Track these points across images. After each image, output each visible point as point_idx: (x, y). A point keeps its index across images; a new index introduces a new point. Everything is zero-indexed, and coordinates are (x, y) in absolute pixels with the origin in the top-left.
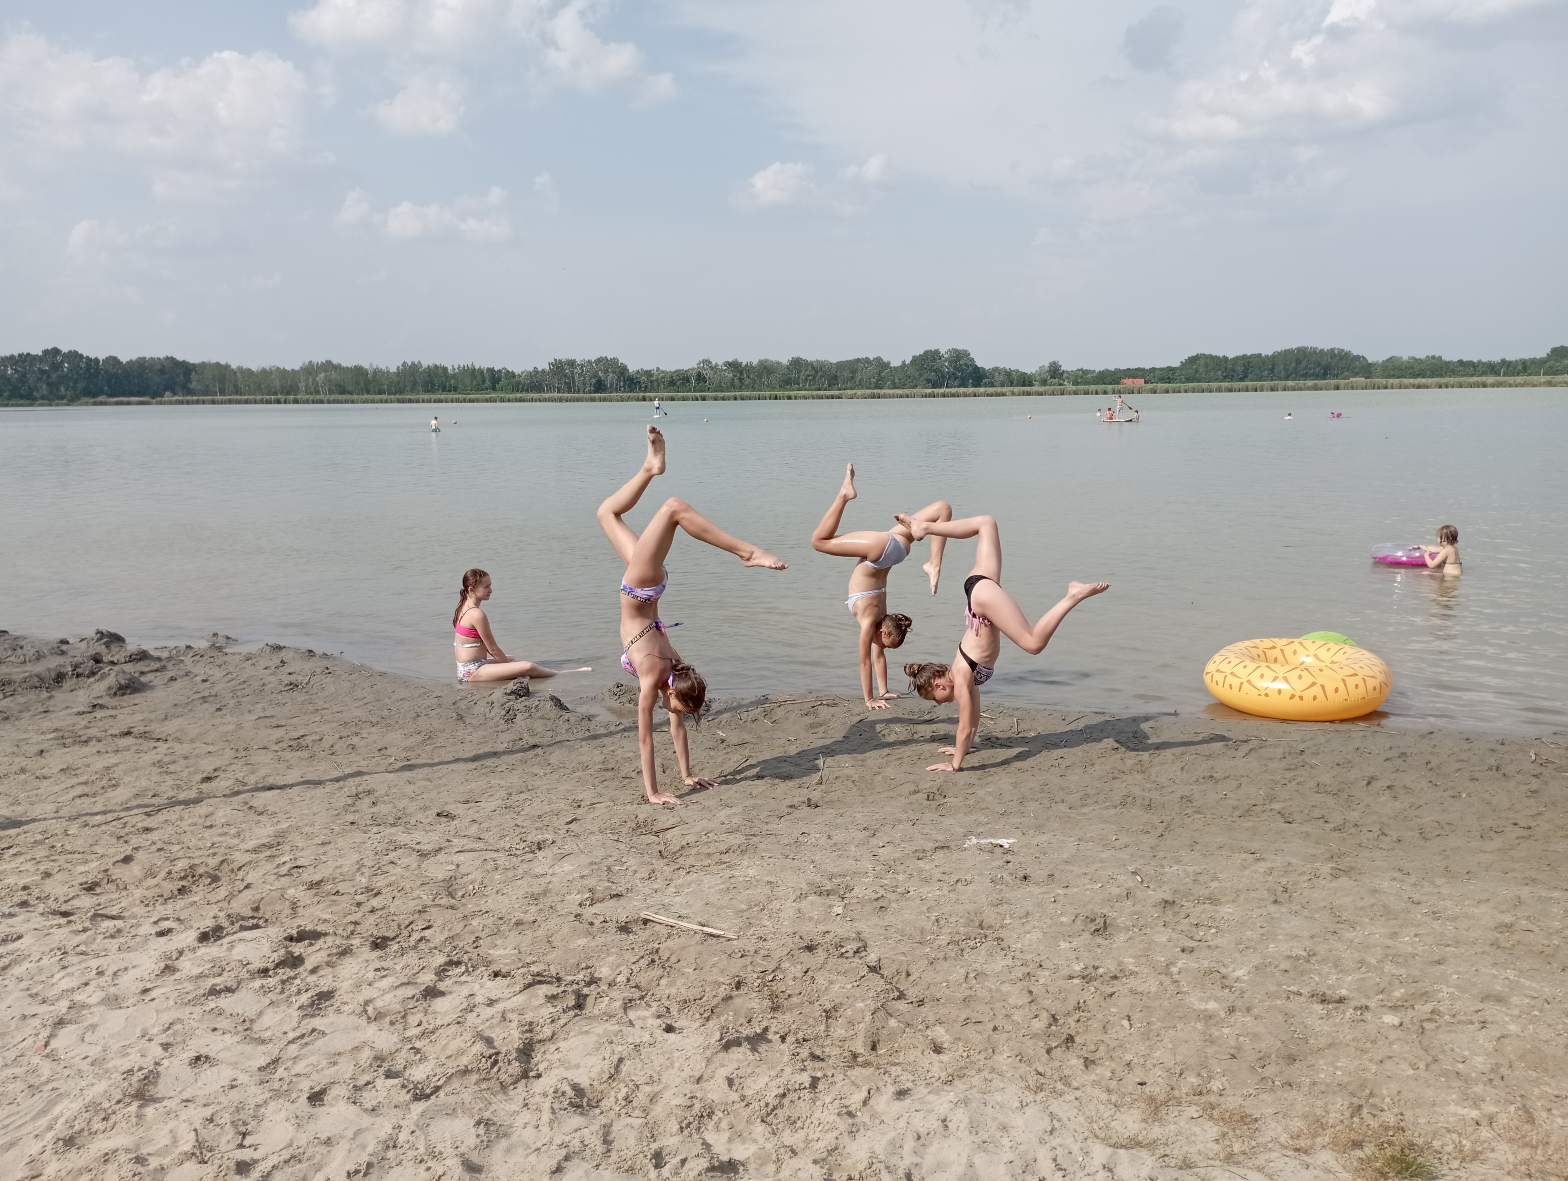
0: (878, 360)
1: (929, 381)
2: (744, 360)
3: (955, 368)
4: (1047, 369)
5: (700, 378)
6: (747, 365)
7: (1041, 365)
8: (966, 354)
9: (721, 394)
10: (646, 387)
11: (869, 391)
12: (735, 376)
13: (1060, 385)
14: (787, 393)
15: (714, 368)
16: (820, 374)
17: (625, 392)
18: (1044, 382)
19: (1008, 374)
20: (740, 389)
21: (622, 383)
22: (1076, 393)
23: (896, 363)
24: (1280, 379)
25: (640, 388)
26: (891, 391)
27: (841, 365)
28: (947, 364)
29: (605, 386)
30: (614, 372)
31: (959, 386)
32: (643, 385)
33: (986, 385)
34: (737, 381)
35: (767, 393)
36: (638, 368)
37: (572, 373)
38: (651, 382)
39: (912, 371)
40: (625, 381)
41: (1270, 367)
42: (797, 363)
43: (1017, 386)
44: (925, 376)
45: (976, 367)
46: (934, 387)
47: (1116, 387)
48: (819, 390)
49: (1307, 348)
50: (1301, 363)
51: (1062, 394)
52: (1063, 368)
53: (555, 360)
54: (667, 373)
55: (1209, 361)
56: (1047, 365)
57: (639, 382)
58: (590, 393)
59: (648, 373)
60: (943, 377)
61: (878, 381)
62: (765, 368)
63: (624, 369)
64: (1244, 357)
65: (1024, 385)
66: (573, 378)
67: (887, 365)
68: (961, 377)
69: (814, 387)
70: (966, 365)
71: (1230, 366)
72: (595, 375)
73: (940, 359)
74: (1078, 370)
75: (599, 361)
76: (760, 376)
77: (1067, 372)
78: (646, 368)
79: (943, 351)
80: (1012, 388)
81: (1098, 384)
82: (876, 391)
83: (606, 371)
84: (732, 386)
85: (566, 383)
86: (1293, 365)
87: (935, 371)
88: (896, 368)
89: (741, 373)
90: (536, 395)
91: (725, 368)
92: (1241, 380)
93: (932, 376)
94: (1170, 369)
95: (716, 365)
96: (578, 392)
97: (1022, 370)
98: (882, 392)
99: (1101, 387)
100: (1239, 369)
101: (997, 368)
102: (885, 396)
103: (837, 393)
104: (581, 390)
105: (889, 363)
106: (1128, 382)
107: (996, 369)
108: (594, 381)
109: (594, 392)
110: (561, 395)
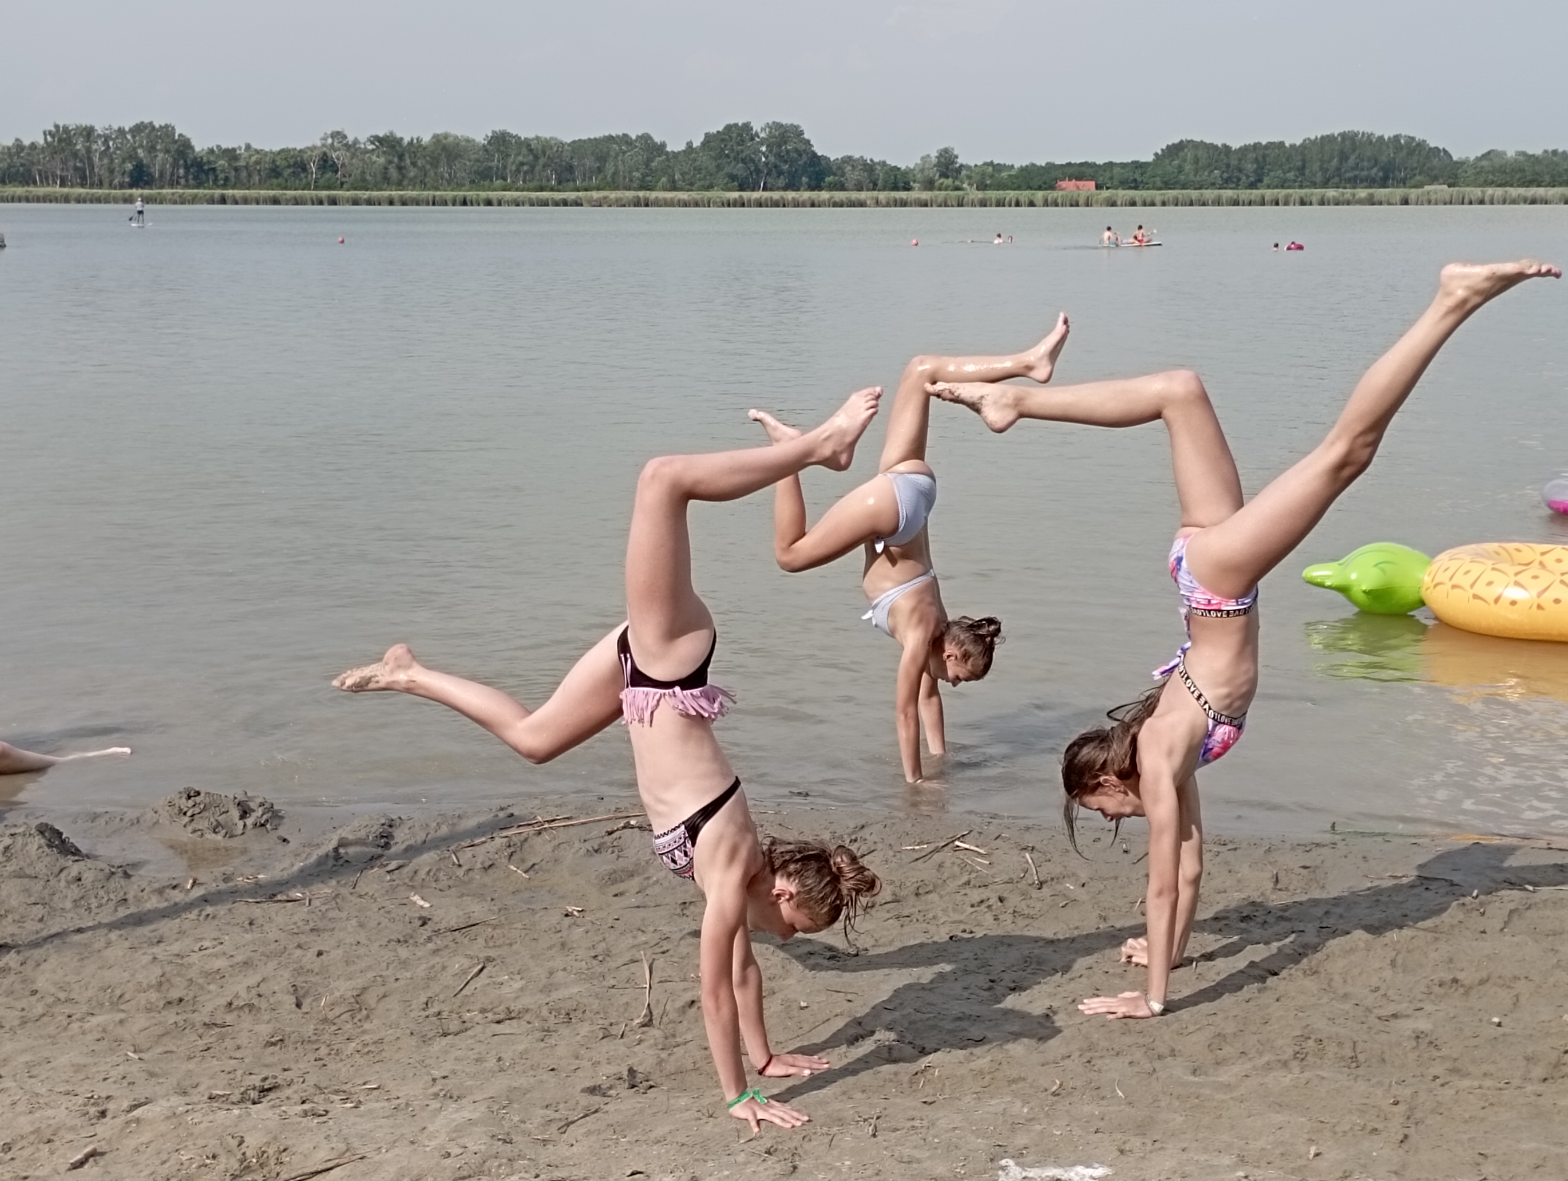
0: (646, 138)
1: (733, 177)
2: (406, 135)
3: (778, 156)
4: (934, 160)
5: (326, 163)
6: (411, 143)
7: (924, 154)
8: (797, 132)
9: (365, 194)
10: (226, 179)
11: (630, 194)
12: (390, 162)
13: (957, 189)
14: (483, 194)
15: (352, 148)
16: (542, 161)
17: (187, 186)
18: (929, 185)
19: (869, 168)
20: (400, 185)
21: (182, 172)
22: (983, 204)
23: (676, 146)
24: (1314, 185)
25: (216, 180)
26: (669, 195)
27: (578, 146)
28: (764, 149)
29: (151, 175)
30: (167, 151)
31: (785, 188)
32: (222, 176)
33: (833, 187)
34: (393, 173)
35: (449, 194)
36: (212, 144)
37: (89, 150)
38: (236, 169)
39: (705, 160)
40: (187, 168)
41: (1299, 164)
42: (501, 140)
43: (884, 189)
44: (728, 169)
45: (814, 154)
46: (741, 188)
47: (1052, 195)
48: (541, 189)
49: (1356, 134)
50: (1347, 158)
51: (960, 204)
52: (960, 161)
53: (57, 127)
54: (266, 154)
55: (1200, 153)
56: (934, 154)
57: (214, 170)
58: (122, 186)
59: (231, 154)
60: (758, 171)
61: (644, 176)
62: (444, 148)
63: (185, 145)
64: (1256, 146)
65: (895, 188)
66: (90, 159)
67: (661, 148)
68: (789, 172)
69: (531, 185)
70: (796, 150)
71: (1234, 162)
72: (132, 156)
73: (752, 139)
74: (986, 164)
75: (138, 129)
76: (435, 162)
77: (968, 168)
78: (227, 144)
79: (756, 127)
80: (875, 193)
81: (1018, 188)
82: (641, 194)
83: (152, 149)
84: (385, 181)
85: (76, 169)
86: (1335, 162)
87: (743, 161)
88: (676, 155)
89: (401, 157)
90: (20, 191)
91: (371, 147)
92: (1252, 186)
93: (739, 169)
94: (1137, 165)
95: (356, 141)
96: (100, 185)
97: (892, 162)
98: (653, 195)
99: (1024, 195)
100: (1250, 167)
101: (850, 158)
102: (657, 203)
103: (572, 195)
104: (106, 182)
105: (663, 145)
106: (1069, 187)
107: (848, 160)
108: (129, 166)
109: (131, 186)
110: (66, 190)
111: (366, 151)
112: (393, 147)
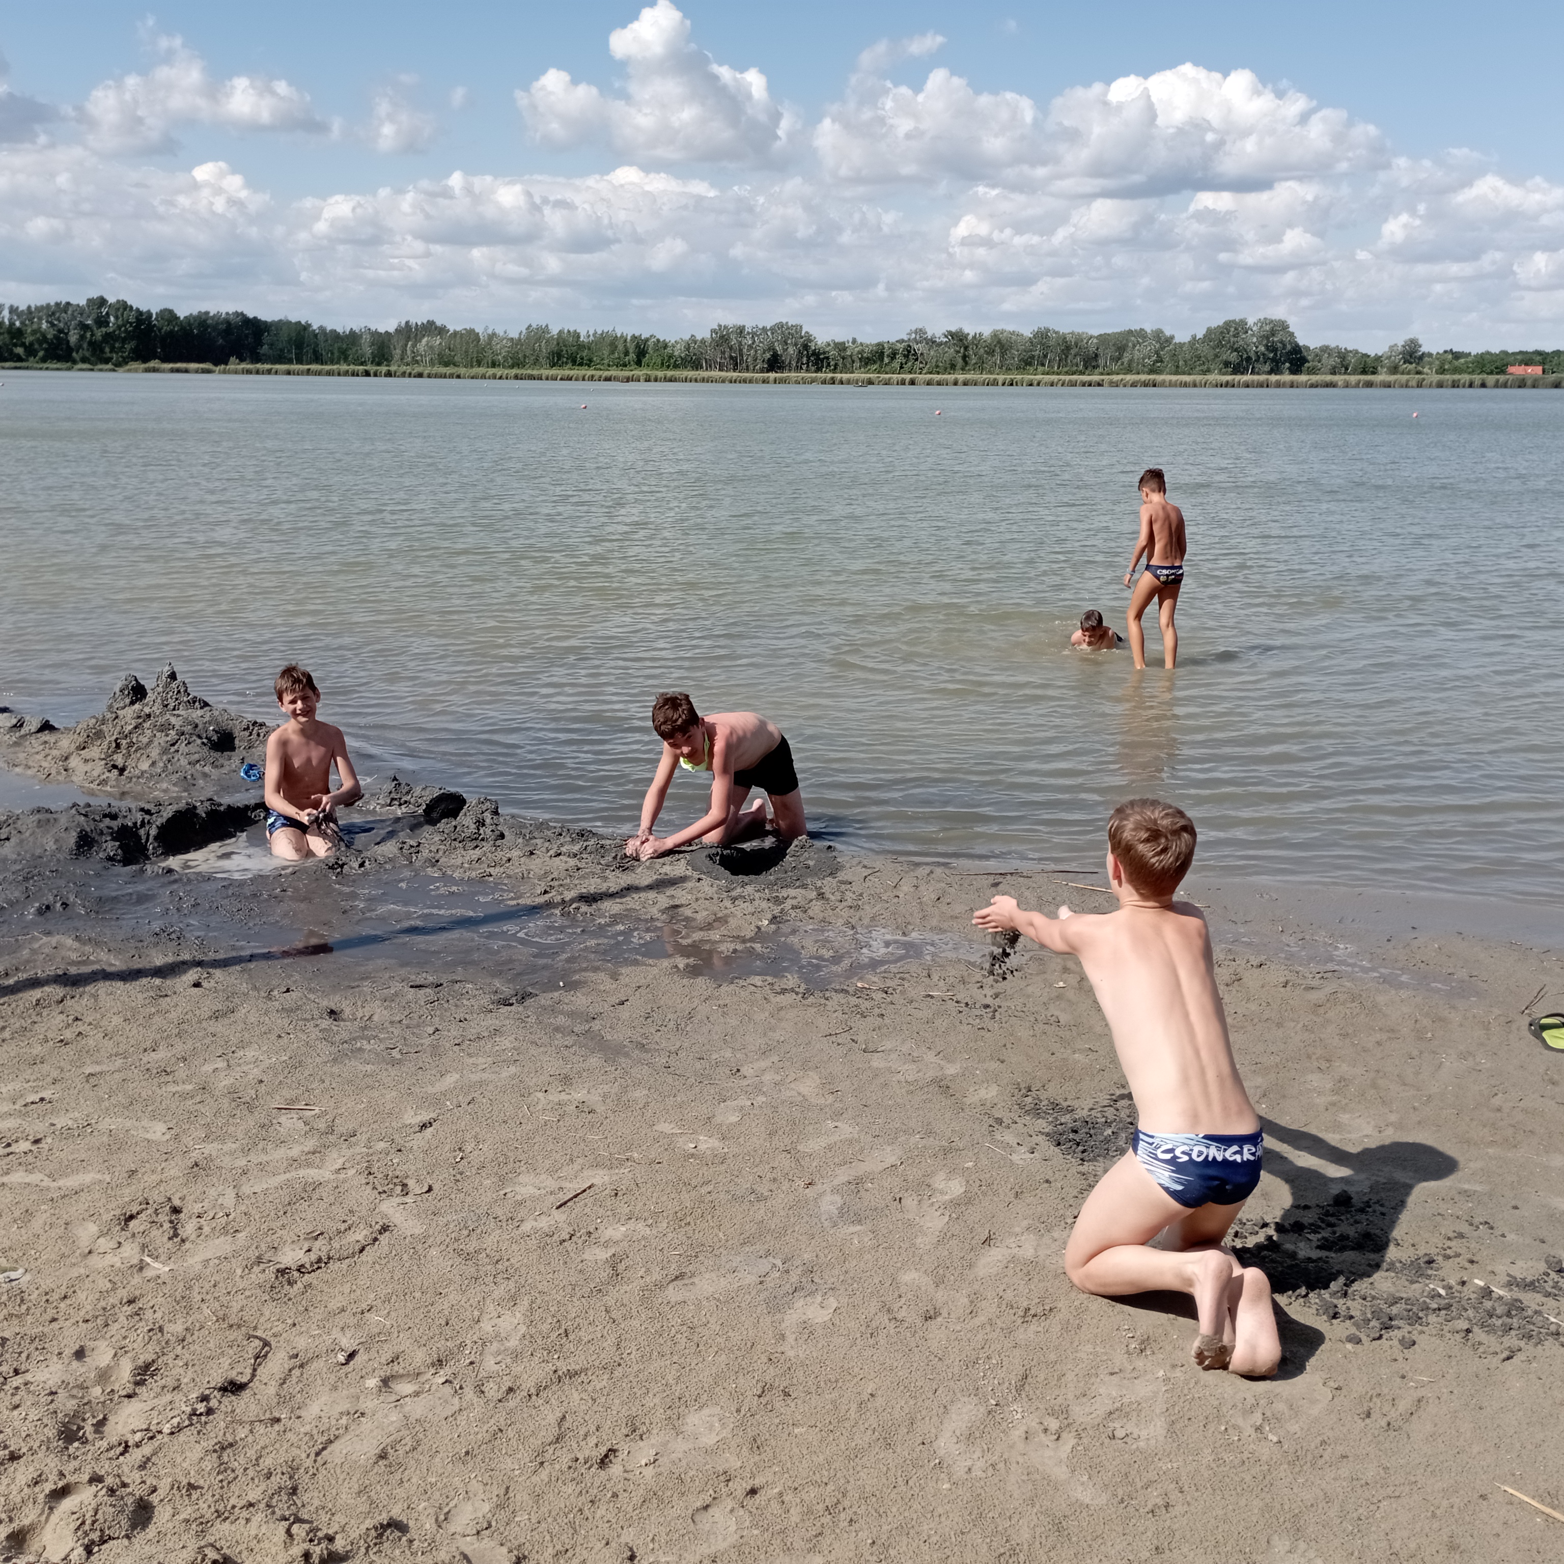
0: (1158, 334)
1: (1227, 364)
2: (970, 330)
3: (1267, 347)
4: (1400, 348)
5: (909, 352)
6: (974, 337)
7: (1392, 344)
8: (1283, 326)
9: (937, 377)
10: (836, 365)
11: (1144, 377)
12: (958, 352)
13: (1418, 373)
14: (1027, 377)
15: (932, 342)
16: (1073, 352)
17: (807, 371)
18: (1394, 370)
19: (1343, 355)
20: (963, 370)
21: (805, 360)
22: (1440, 385)
23: (1182, 337)
25: (829, 365)
26: (1174, 378)
27: (1104, 339)
28: (1255, 340)
29: (782, 363)
30: (796, 345)
31: (1271, 372)
32: (832, 363)
33: (1309, 372)
34: (959, 360)
35: (1001, 378)
36: (829, 339)
37: (740, 343)
38: (843, 358)
39: (1206, 350)
40: (809, 357)
42: (1042, 336)
43: (1354, 373)
44: (1223, 357)
45: (1297, 345)
46: (1234, 373)
47: (1502, 378)
48: (1072, 373)
51: (1420, 385)
52: (1423, 349)
53: (720, 326)
54: (867, 346)
56: (1401, 343)
57: (828, 358)
58: (762, 371)
59: (841, 347)
60: (1249, 359)
61: (1154, 363)
62: (999, 342)
63: (809, 339)
65: (1364, 372)
66: (741, 350)
67: (1170, 340)
68: (1274, 359)
69: (1065, 369)
70: (1282, 342)
72: (771, 348)
73: (1246, 332)
74: (1446, 352)
75: (776, 327)
76: (991, 352)
77: (1430, 355)
78: (839, 339)
79: (1251, 321)
80: (1347, 377)
81: (1472, 372)
82: (1152, 377)
83: (785, 343)
84: (953, 367)
85: (731, 357)
87: (1236, 350)
88: (1181, 345)
89: (966, 348)
90: (691, 374)
91: (945, 340)
93: (1233, 357)
95: (934, 336)
96: (747, 370)
97: (1363, 350)
98: (1159, 378)
99: (1477, 378)
101: (1327, 347)
102: (1163, 384)
103: (1096, 378)
104: (751, 367)
105: (1172, 337)
106: (1517, 370)
107: (1325, 349)
108: (768, 355)
109: (768, 371)
110: (723, 374)
111: (941, 344)
112: (961, 340)
